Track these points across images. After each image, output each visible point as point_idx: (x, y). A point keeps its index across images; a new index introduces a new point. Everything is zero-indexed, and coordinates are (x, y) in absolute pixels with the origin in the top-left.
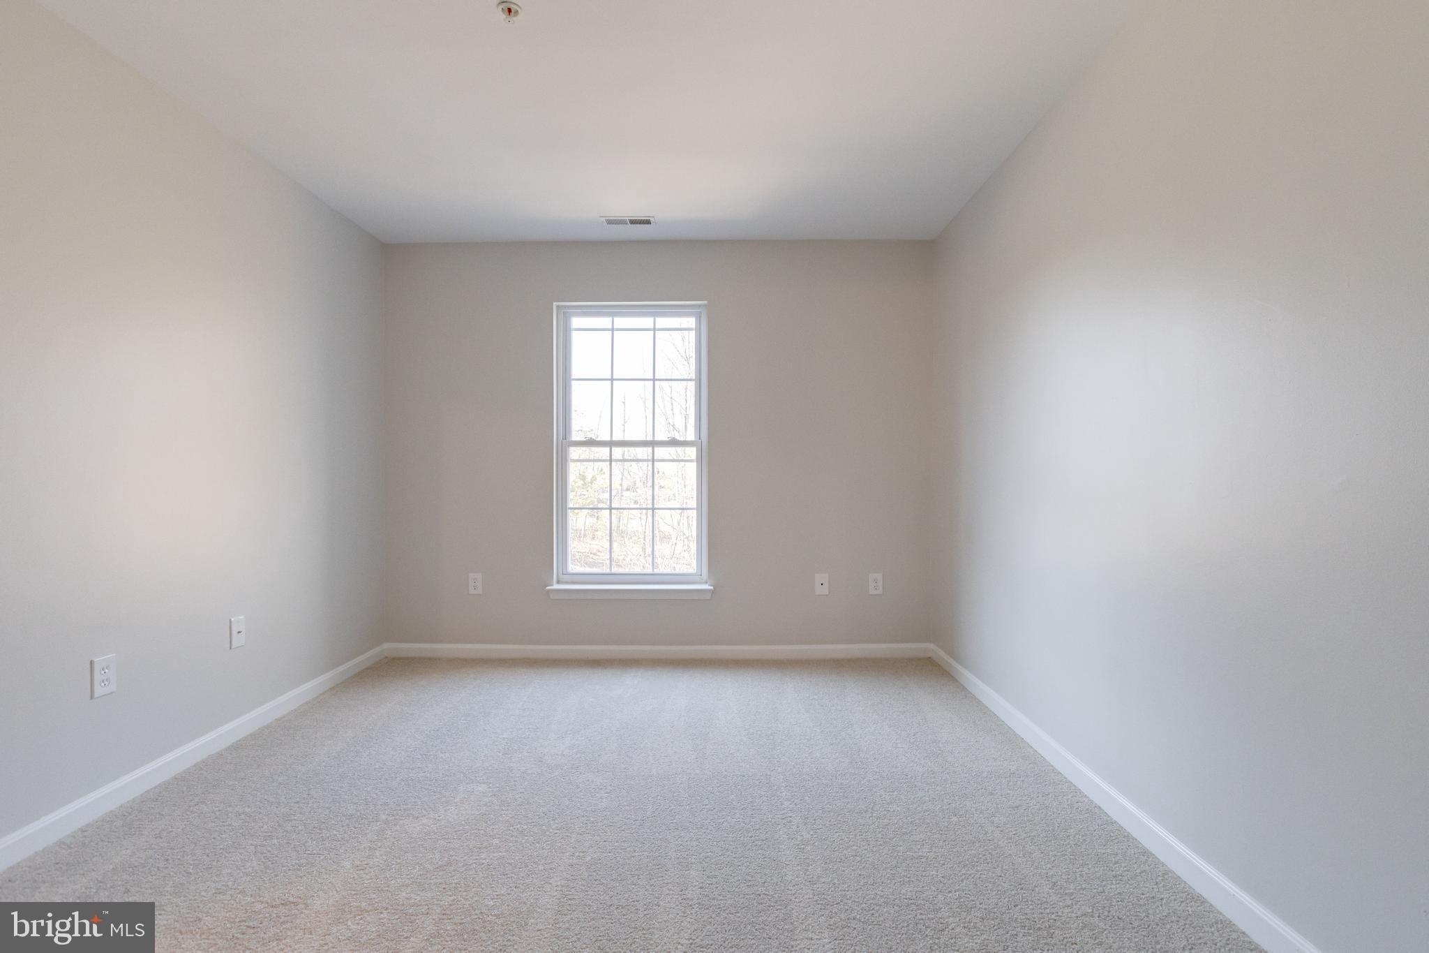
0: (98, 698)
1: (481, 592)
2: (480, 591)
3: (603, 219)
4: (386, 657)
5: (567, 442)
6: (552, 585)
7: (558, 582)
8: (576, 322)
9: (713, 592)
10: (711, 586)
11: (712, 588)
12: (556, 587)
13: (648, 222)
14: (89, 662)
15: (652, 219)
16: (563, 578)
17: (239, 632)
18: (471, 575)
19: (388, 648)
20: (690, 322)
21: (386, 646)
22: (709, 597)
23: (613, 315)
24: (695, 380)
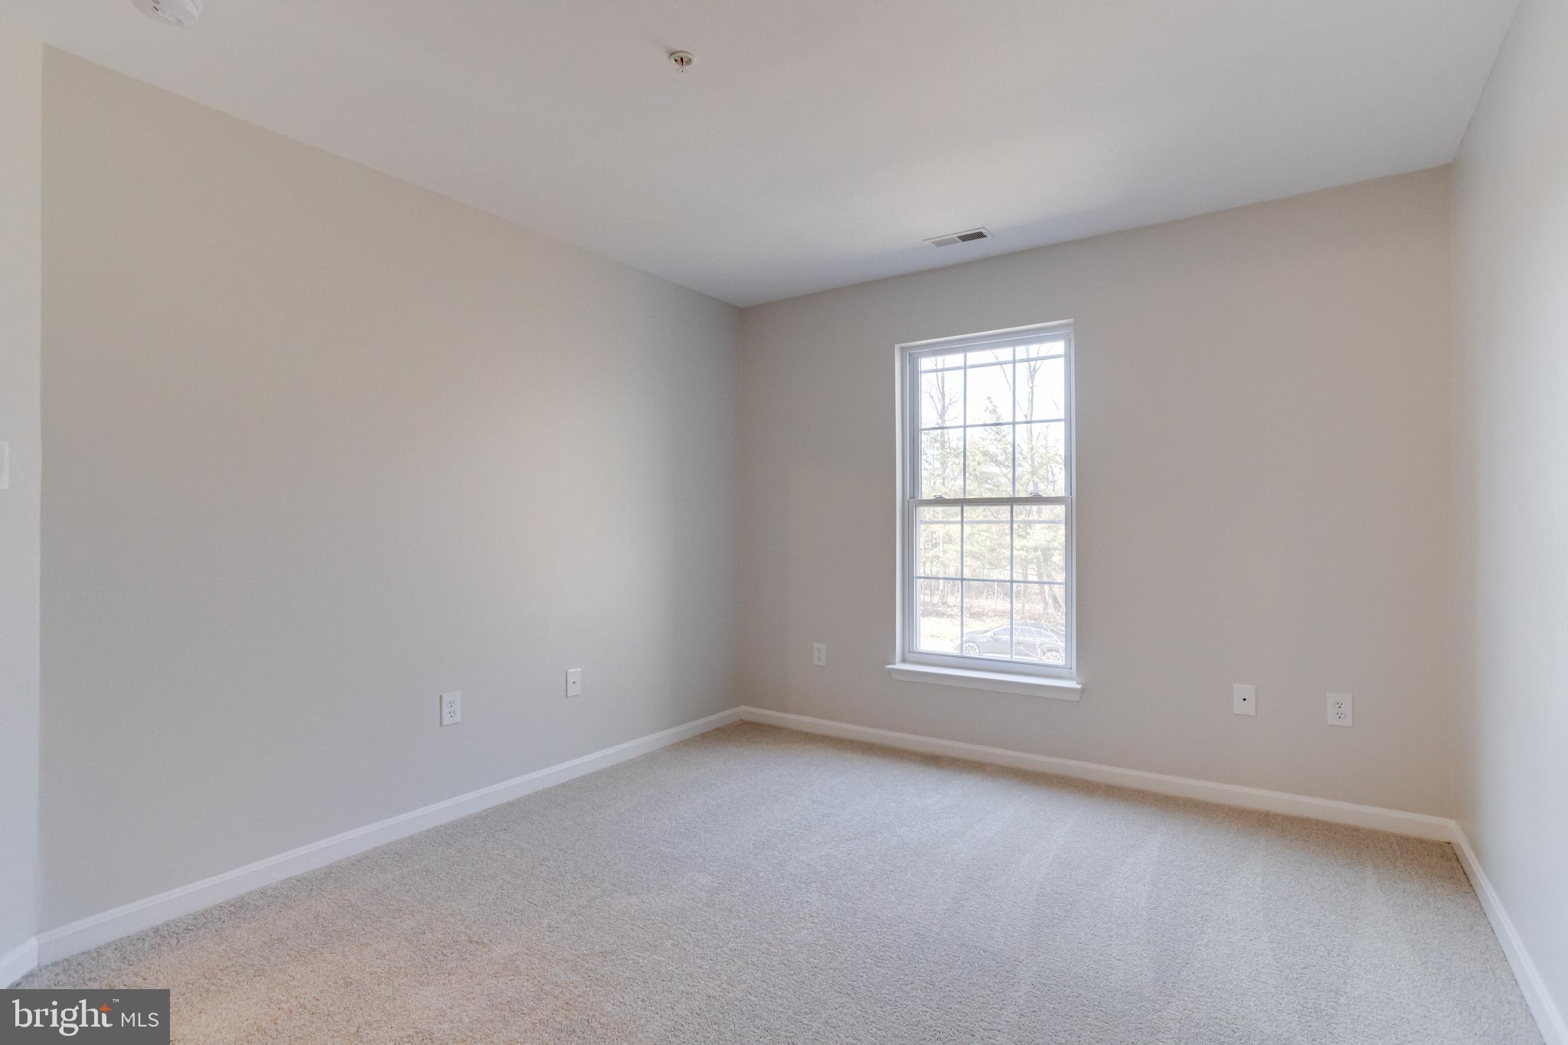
0: (446, 726)
1: (824, 664)
2: (823, 662)
3: (927, 242)
4: (741, 720)
5: (914, 499)
6: (894, 664)
7: (904, 660)
8: (926, 363)
9: (1083, 691)
10: (1080, 684)
11: (1079, 686)
12: (899, 666)
13: (980, 235)
14: (439, 697)
15: (983, 231)
16: (909, 656)
17: (574, 683)
18: (816, 645)
19: (744, 711)
20: (1058, 347)
21: (742, 708)
22: (1077, 699)
23: (965, 350)
24: (1065, 420)
